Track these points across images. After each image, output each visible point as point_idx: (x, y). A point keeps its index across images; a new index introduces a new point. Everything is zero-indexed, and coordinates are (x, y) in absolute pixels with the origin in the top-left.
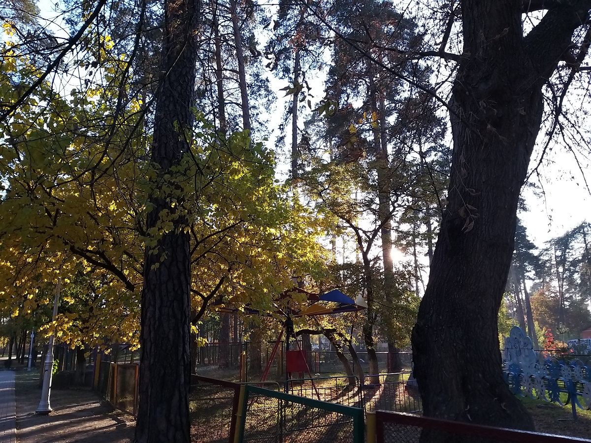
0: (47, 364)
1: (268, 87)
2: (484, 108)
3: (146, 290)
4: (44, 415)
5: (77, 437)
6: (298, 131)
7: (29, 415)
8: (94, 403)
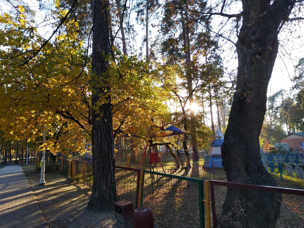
0: (42, 162)
1: (133, 29)
2: (254, 47)
3: (94, 129)
4: (42, 185)
5: (61, 194)
6: (149, 50)
7: (35, 185)
8: (63, 179)
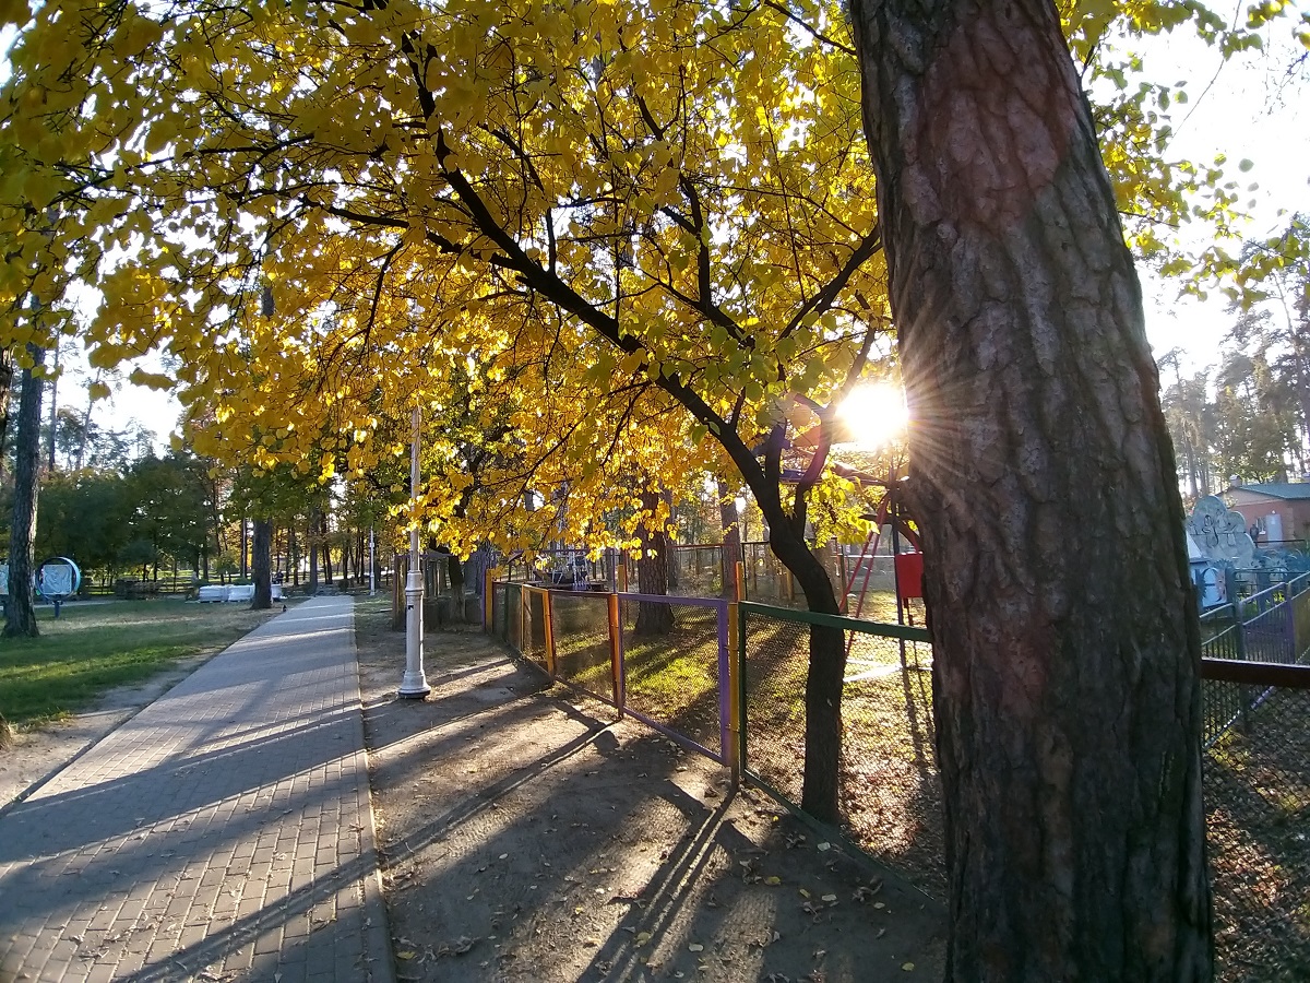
0: (411, 594)
4: (417, 706)
7: (386, 697)
8: (502, 664)
